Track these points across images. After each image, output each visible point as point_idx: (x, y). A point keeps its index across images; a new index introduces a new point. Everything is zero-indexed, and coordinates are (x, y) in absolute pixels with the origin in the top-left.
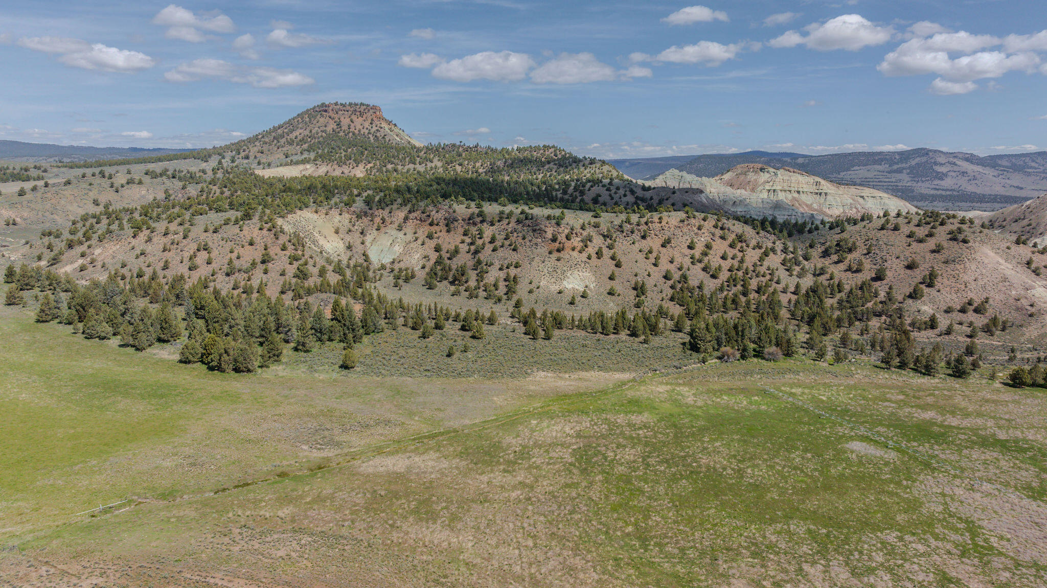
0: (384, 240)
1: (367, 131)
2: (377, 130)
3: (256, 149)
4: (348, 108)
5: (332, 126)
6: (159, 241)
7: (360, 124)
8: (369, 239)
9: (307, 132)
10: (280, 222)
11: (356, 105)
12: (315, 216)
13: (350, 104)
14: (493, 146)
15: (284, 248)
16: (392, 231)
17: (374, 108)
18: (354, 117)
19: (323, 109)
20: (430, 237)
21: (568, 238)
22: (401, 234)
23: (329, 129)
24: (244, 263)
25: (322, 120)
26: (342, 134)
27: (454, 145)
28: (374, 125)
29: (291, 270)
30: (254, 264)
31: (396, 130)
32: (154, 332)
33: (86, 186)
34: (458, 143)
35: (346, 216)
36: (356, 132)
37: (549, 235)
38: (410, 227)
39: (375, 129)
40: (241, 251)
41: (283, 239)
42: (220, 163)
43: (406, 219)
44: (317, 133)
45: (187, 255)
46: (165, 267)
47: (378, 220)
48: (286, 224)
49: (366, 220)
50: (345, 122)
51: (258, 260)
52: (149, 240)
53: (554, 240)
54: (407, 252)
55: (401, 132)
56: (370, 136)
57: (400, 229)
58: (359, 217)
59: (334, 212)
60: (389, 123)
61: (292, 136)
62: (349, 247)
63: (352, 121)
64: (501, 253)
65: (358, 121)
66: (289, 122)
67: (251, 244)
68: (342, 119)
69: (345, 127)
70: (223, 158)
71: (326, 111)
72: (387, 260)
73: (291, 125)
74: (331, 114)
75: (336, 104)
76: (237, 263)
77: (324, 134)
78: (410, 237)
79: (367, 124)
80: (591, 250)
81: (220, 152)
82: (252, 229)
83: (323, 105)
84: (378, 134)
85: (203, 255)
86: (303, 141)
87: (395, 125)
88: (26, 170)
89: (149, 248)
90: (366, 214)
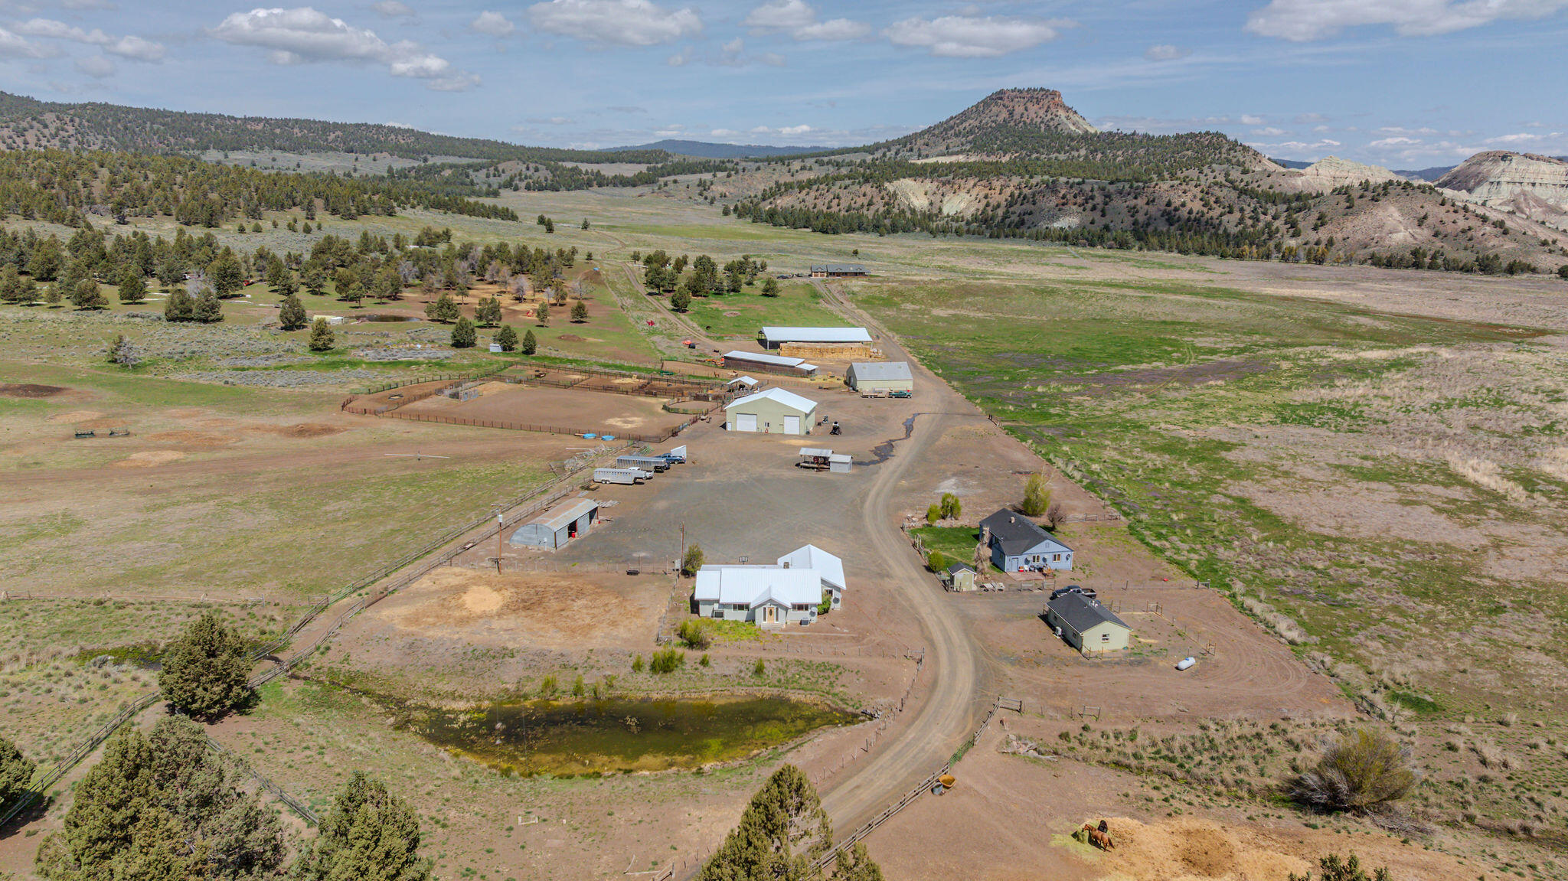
0: (956, 199)
1: (1039, 120)
2: (1052, 119)
3: (922, 142)
4: (1025, 94)
5: (1004, 114)
6: (813, 194)
7: (1035, 113)
8: (946, 199)
9: (977, 123)
10: (887, 184)
11: (1035, 90)
12: (913, 183)
13: (1029, 90)
14: (1151, 134)
15: (882, 198)
16: (963, 194)
17: (1054, 93)
18: (1029, 105)
19: (999, 96)
20: (986, 197)
21: (1075, 197)
22: (968, 196)
23: (1000, 119)
24: (857, 205)
25: (995, 109)
26: (1012, 124)
27: (1110, 133)
28: (1049, 114)
29: (882, 209)
30: (862, 206)
31: (1075, 118)
32: (803, 223)
33: (771, 171)
34: (1115, 131)
35: (936, 183)
36: (1028, 121)
37: (1061, 195)
38: (974, 192)
39: (1049, 117)
40: (858, 200)
41: (884, 193)
42: (884, 155)
43: (975, 185)
44: (987, 123)
45: (827, 201)
46: (815, 207)
47: (956, 187)
48: (890, 187)
49: (948, 186)
50: (1019, 110)
51: (866, 203)
52: (808, 194)
53: (1064, 197)
54: (967, 208)
55: (1081, 120)
56: (1042, 126)
57: (968, 192)
58: (944, 184)
59: (928, 181)
60: (1068, 109)
61: (961, 127)
62: (931, 204)
63: (1026, 109)
64: (1024, 207)
65: (1033, 108)
66: (963, 113)
67: (864, 195)
68: (1016, 107)
69: (1017, 116)
70: (889, 150)
71: (1001, 99)
72: (952, 213)
73: (964, 116)
74: (1006, 102)
75: (1013, 91)
76: (853, 206)
77: (994, 125)
78: (973, 197)
79: (1041, 113)
80: (1089, 206)
81: (888, 145)
82: (867, 188)
83: (1002, 92)
84: (1051, 124)
85: (836, 201)
86: (971, 132)
87: (1075, 112)
88: (723, 162)
89: (807, 198)
90: (949, 182)
